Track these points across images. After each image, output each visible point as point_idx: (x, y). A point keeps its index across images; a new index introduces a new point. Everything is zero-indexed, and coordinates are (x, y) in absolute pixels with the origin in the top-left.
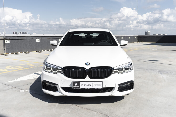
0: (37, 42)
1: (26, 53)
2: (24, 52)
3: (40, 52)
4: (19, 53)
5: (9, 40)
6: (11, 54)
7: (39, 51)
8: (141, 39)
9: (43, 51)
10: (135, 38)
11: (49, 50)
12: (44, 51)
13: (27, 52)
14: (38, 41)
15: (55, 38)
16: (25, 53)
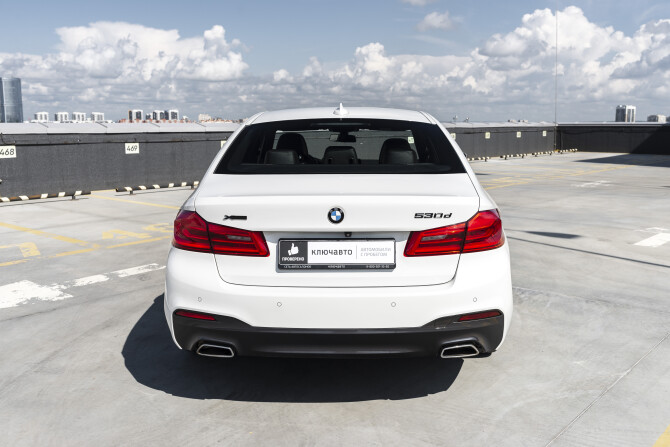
0: (127, 152)
1: (73, 195)
2: (63, 194)
3: (131, 192)
4: (44, 196)
5: (14, 147)
6: (11, 201)
7: (129, 189)
8: (569, 137)
9: (143, 187)
10: (545, 134)
11: (171, 185)
12: (147, 188)
13: (78, 193)
14: (132, 149)
15: (204, 138)
16: (71, 198)
